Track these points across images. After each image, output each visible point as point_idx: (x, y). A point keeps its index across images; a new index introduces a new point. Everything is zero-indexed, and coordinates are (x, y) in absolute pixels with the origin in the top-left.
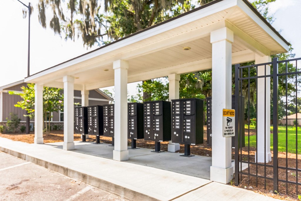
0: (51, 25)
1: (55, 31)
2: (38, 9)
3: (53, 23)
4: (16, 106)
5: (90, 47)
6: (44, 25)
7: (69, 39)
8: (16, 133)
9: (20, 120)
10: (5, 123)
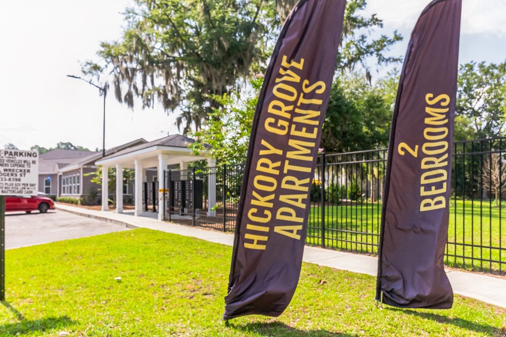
0: (126, 100)
1: (129, 105)
2: (114, 86)
3: (127, 97)
4: (92, 181)
5: (171, 112)
6: (120, 100)
7: (146, 107)
8: (94, 205)
9: (97, 193)
10: (85, 196)
